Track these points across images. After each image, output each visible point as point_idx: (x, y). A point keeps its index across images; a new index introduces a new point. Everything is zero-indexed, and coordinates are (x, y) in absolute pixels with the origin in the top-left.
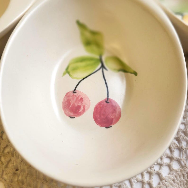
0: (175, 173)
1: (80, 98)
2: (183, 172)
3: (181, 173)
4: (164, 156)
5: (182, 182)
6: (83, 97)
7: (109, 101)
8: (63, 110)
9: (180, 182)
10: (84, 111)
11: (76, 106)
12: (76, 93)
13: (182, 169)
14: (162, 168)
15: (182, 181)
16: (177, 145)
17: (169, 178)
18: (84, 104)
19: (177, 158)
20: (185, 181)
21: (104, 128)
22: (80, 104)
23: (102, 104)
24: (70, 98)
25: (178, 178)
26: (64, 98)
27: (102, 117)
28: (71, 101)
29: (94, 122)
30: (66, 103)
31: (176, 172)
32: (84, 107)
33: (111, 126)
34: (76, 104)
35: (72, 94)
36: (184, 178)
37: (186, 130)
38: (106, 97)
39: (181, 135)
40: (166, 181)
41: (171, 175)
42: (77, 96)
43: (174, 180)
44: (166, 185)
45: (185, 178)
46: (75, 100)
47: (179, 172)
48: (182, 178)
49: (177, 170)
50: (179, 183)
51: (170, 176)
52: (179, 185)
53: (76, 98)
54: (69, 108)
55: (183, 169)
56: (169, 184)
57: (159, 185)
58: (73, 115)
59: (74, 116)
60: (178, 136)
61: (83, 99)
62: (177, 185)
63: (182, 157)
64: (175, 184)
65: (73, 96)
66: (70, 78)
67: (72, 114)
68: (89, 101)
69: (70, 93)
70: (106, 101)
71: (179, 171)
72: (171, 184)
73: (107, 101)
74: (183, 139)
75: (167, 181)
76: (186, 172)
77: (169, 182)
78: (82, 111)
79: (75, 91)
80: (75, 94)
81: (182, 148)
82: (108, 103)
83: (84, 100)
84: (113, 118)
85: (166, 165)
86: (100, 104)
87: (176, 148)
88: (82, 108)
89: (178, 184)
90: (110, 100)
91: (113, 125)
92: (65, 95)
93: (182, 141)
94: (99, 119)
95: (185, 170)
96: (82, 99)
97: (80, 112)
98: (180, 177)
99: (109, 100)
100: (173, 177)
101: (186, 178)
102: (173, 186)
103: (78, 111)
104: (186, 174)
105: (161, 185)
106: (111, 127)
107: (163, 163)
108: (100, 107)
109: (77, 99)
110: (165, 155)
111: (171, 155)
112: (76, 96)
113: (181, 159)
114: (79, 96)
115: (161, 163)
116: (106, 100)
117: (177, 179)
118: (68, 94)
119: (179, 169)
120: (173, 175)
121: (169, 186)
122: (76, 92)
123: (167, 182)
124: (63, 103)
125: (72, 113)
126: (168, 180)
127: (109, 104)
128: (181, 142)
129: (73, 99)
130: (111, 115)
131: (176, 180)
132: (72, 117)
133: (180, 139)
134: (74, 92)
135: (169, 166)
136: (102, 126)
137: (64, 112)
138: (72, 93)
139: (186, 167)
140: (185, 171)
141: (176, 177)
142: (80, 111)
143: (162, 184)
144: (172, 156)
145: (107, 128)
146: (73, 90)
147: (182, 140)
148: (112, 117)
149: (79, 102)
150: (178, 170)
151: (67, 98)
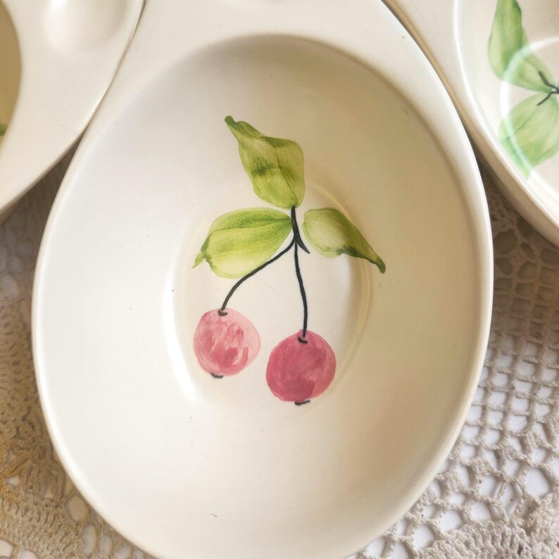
0: (473, 530)
1: (235, 329)
2: (495, 531)
3: (489, 532)
4: (454, 490)
5: (487, 551)
6: (243, 328)
7: (307, 338)
8: (197, 356)
9: (482, 549)
10: (245, 361)
11: (227, 348)
12: (227, 316)
13: (493, 524)
14: (442, 514)
15: (489, 548)
16: (490, 467)
17: (457, 537)
18: (245, 345)
19: (485, 498)
20: (495, 551)
21: (292, 404)
22: (235, 345)
23: (290, 345)
24: (213, 327)
25: (480, 540)
26: (199, 326)
27: (289, 377)
28: (213, 337)
29: (268, 389)
30: (202, 340)
31: (478, 526)
32: (246, 351)
33: (307, 400)
34: (225, 343)
35: (216, 318)
36: (493, 544)
37: (523, 435)
38: (301, 327)
39: (506, 445)
40: (448, 543)
41: (464, 531)
42: (229, 324)
43: (467, 544)
44: (446, 550)
45: (496, 544)
46: (223, 335)
47: (484, 527)
48: (489, 542)
49: (481, 524)
50: (480, 551)
51: (460, 532)
52: (479, 555)
53: (225, 329)
54: (211, 352)
55: (496, 525)
56: (454, 549)
57: (429, 549)
58: (219, 370)
59: (221, 374)
60: (499, 448)
61: (242, 332)
62: (474, 555)
63: (496, 496)
64: (467, 552)
65: (220, 322)
66: (213, 274)
67: (216, 368)
68: (259, 337)
69: (211, 314)
70: (300, 340)
71: (486, 526)
72: (458, 551)
73: (302, 338)
74: (510, 456)
75: (451, 542)
76: (502, 531)
77: (455, 545)
78: (241, 361)
79: (225, 311)
80: (224, 319)
81: (501, 475)
82: (306, 342)
83: (245, 334)
84: (314, 380)
85: (453, 510)
86: (284, 345)
87: (488, 474)
88: (240, 355)
89: (477, 553)
90: (310, 335)
91: (314, 397)
92: (201, 320)
93: (506, 459)
94: (279, 384)
95: (498, 527)
96: (240, 332)
97: (236, 366)
98: (484, 540)
99: (307, 335)
100: (467, 536)
101: (499, 544)
102: (462, 555)
103: (231, 362)
104: (501, 537)
105: (434, 550)
106: (309, 401)
107: (448, 504)
108: (284, 354)
109: (228, 331)
110: (456, 488)
111: (472, 489)
112: (225, 323)
113: (493, 503)
114: (233, 325)
115: (443, 504)
116: (301, 335)
117: (476, 542)
118: (208, 318)
119: (486, 521)
120: (468, 532)
121: (452, 554)
122: (226, 314)
123: (449, 546)
124: (196, 339)
125: (218, 365)
126: (453, 541)
127: (305, 346)
128: (504, 463)
129: (220, 330)
130: (309, 373)
131: (474, 544)
132: (216, 374)
133: (503, 454)
134: (222, 313)
135: (460, 513)
136: (287, 399)
137: (199, 360)
138: (218, 314)
139: (503, 520)
140: (499, 529)
141: (474, 537)
142: (235, 363)
143: (436, 547)
144: (473, 492)
145: (298, 404)
146: (220, 306)
147: (508, 458)
148: (311, 378)
149: (233, 339)
150: (484, 524)
151: (205, 328)
